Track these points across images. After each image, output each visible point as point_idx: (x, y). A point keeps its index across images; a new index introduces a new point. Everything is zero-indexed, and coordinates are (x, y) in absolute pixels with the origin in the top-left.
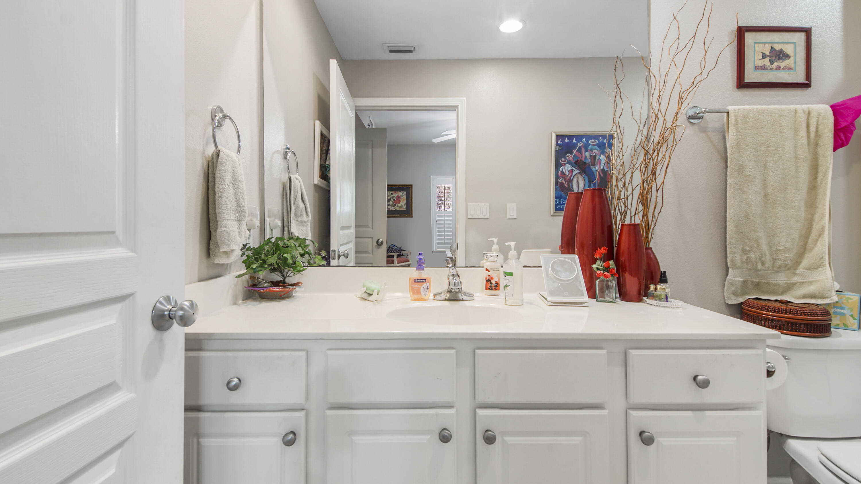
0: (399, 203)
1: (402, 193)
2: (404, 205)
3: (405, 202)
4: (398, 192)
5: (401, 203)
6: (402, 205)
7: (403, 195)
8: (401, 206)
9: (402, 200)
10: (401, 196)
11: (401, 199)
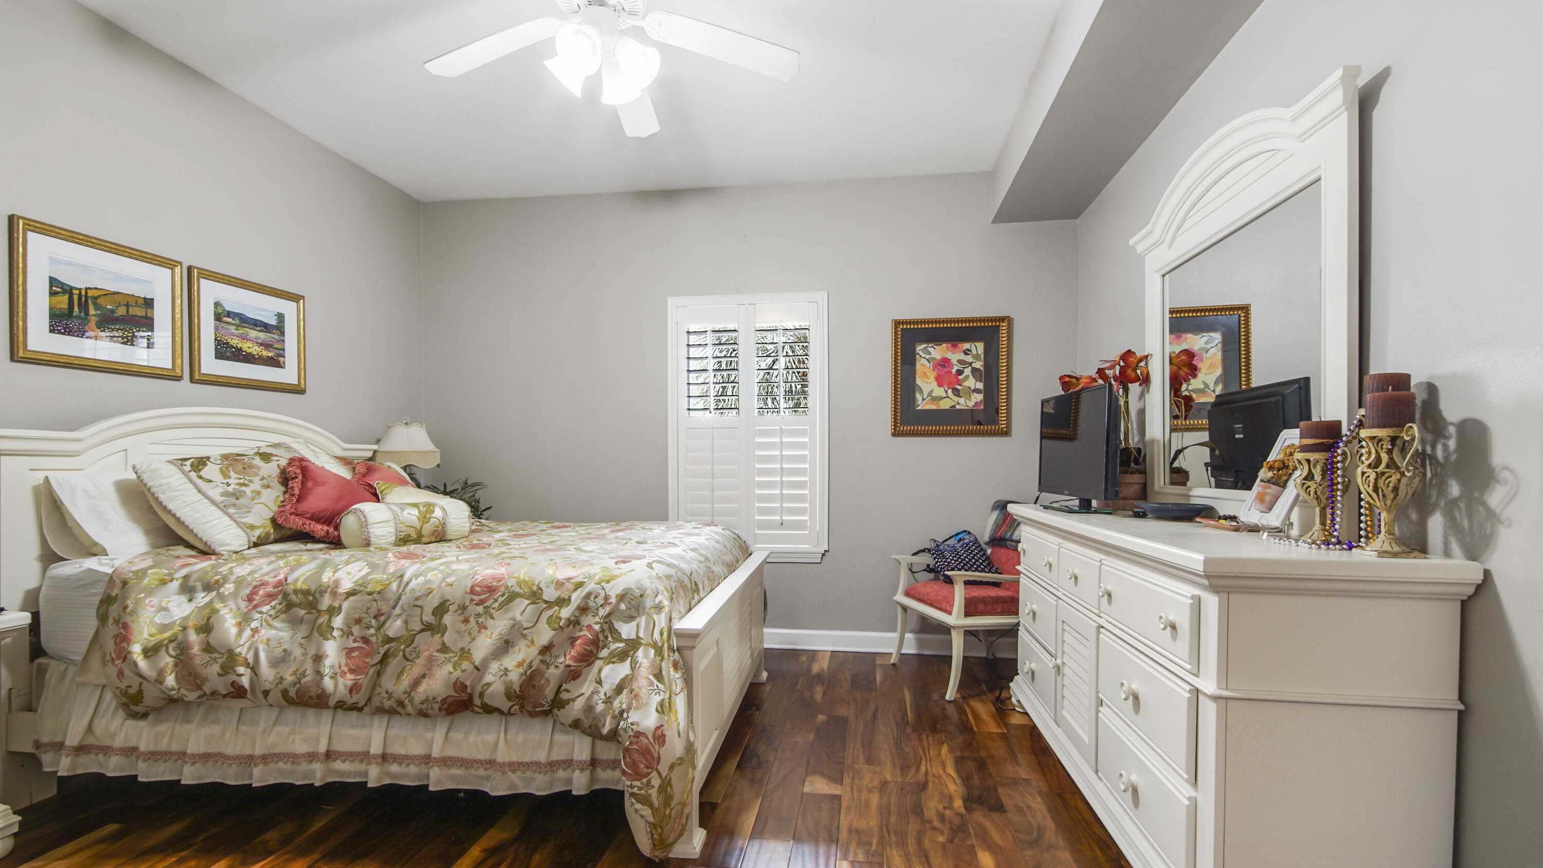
0: (1195, 376)
1: (1204, 339)
2: (1216, 383)
3: (1219, 371)
4: (1190, 335)
5: (1201, 376)
6: (1204, 383)
7: (1209, 346)
8: (1202, 386)
9: (1208, 364)
10: (1202, 349)
11: (1202, 361)
